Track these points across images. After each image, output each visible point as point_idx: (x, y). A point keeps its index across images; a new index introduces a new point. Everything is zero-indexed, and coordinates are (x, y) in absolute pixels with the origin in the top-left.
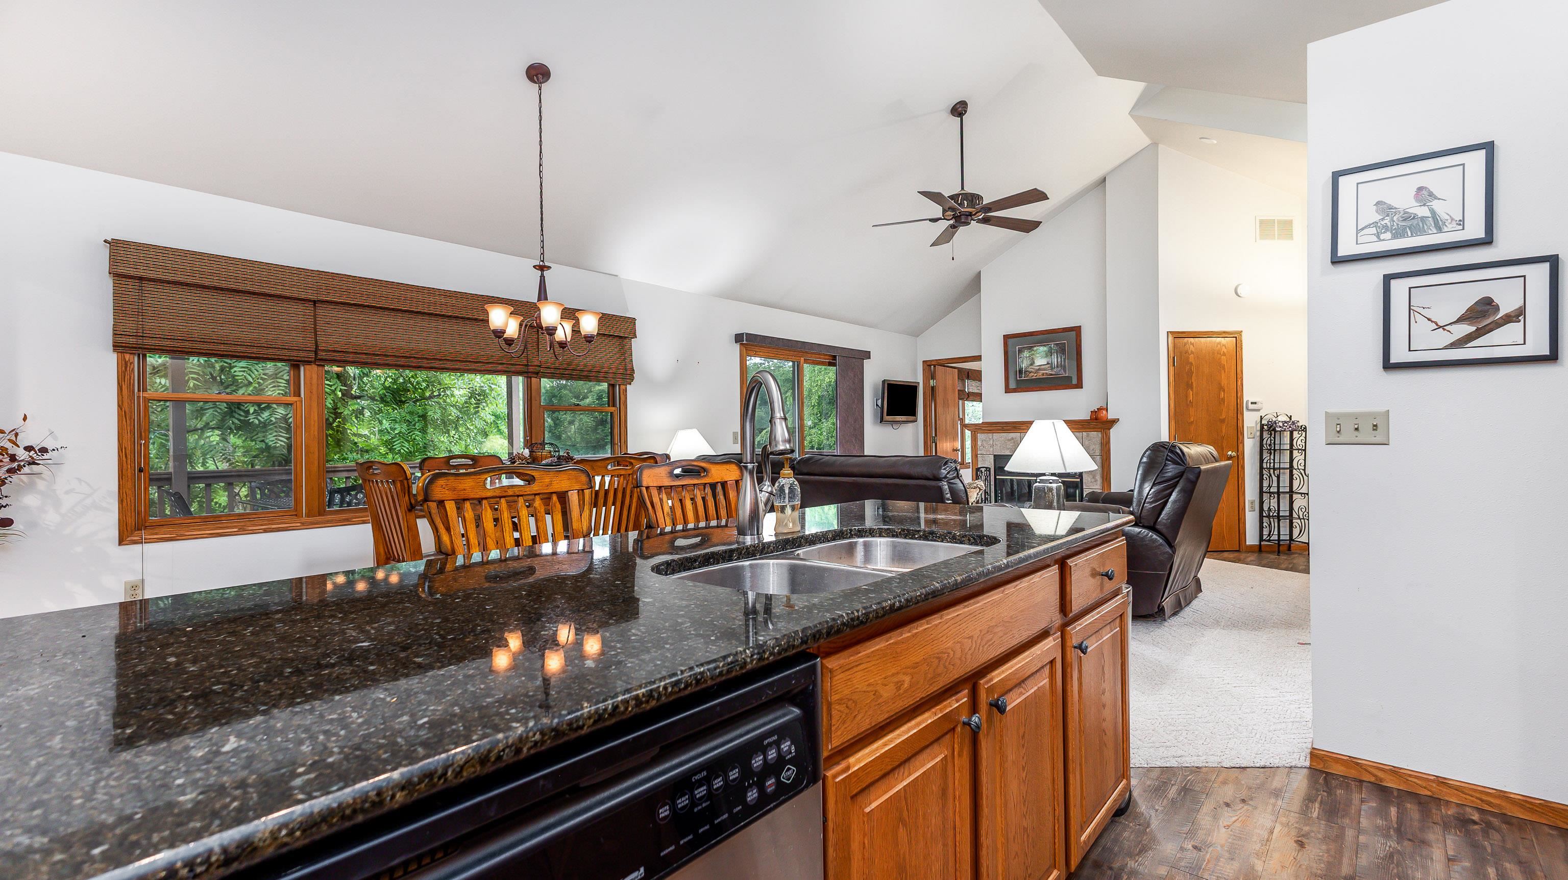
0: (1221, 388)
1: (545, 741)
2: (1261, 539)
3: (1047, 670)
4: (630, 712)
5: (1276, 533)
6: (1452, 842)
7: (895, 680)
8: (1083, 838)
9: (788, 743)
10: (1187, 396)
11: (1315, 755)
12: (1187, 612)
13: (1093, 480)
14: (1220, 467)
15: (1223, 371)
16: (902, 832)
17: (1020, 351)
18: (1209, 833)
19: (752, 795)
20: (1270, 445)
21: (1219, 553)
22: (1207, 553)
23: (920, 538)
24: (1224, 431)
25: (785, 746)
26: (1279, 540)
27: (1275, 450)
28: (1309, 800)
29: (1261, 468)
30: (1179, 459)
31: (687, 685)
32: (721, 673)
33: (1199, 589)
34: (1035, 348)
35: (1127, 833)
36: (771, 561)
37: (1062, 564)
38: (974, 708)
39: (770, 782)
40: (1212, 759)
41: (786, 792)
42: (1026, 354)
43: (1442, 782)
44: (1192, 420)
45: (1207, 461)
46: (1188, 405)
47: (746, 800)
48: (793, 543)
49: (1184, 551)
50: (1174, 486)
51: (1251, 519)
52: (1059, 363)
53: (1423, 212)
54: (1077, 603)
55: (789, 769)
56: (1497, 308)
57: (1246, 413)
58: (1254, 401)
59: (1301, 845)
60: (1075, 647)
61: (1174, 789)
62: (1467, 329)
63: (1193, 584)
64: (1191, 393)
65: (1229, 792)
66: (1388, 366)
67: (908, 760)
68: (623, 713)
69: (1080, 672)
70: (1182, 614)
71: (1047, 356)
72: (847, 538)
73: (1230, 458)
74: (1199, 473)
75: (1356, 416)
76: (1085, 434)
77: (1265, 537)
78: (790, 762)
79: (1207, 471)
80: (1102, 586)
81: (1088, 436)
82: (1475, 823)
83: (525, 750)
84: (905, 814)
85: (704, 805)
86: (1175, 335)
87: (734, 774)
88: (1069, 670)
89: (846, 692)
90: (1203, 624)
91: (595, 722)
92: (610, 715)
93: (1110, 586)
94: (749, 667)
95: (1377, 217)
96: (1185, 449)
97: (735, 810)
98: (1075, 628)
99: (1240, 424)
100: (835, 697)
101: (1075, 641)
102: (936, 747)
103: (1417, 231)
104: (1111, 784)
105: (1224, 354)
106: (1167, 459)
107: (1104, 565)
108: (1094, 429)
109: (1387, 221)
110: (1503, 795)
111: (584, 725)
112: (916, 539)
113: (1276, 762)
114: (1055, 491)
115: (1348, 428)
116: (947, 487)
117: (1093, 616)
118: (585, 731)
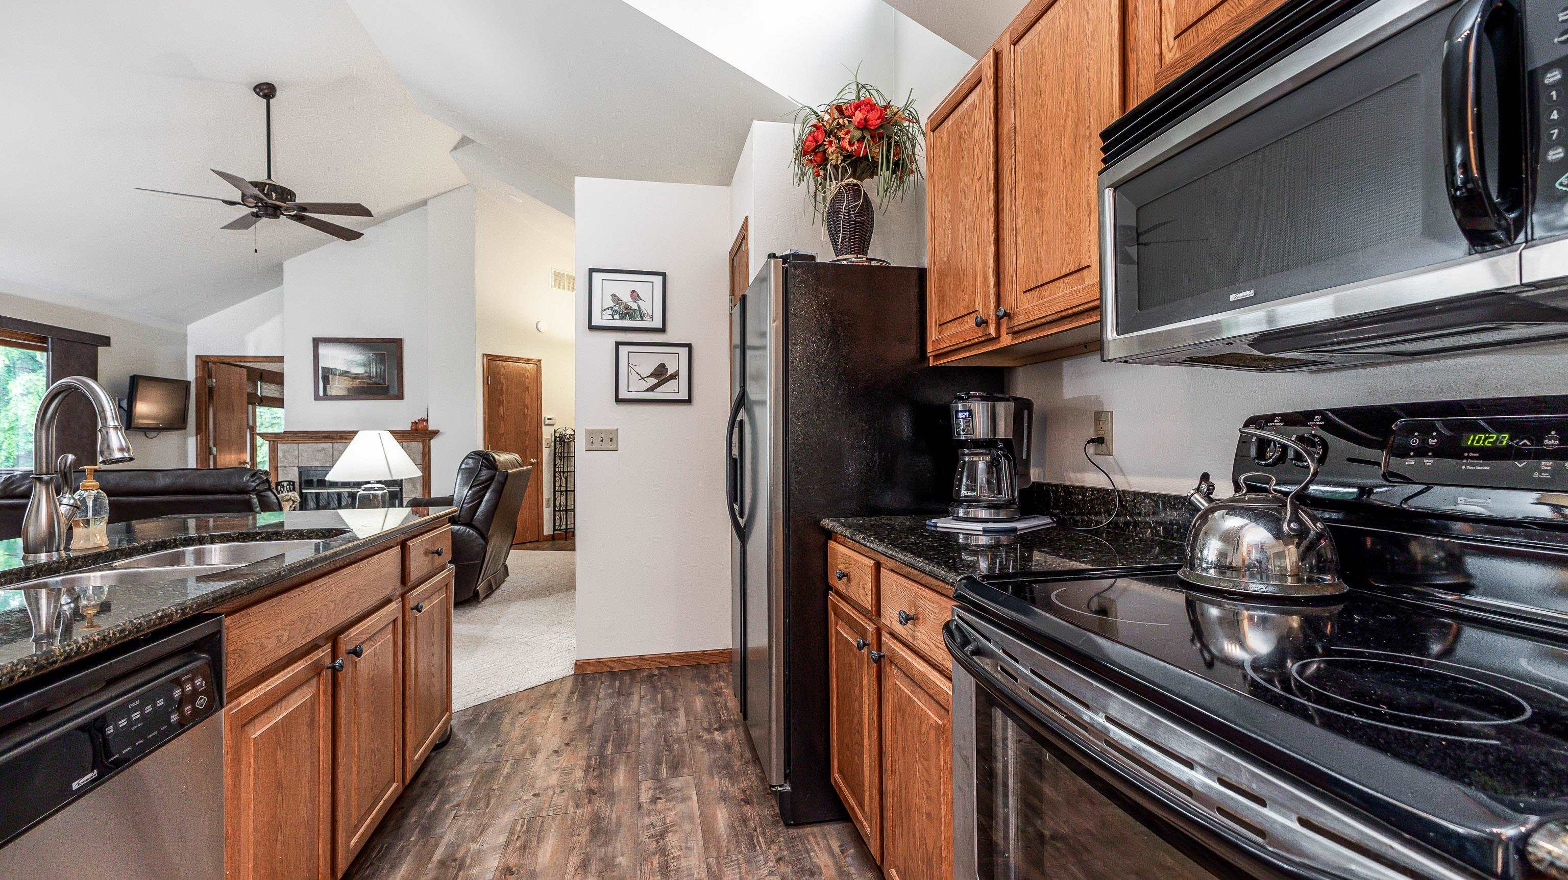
0: (526, 406)
1: (30, 672)
2: (554, 530)
3: (391, 626)
4: (90, 651)
5: (564, 523)
6: (643, 689)
7: (276, 634)
8: (416, 758)
9: (200, 679)
10: (498, 412)
11: (578, 665)
12: (497, 594)
13: (413, 486)
14: (523, 471)
15: (527, 392)
16: (280, 755)
18: (508, 734)
19: (175, 718)
20: (561, 453)
21: (522, 545)
22: (512, 546)
23: (262, 539)
24: (527, 442)
25: (198, 682)
26: (567, 529)
27: (564, 457)
28: (572, 692)
29: (555, 472)
30: (492, 464)
31: (130, 632)
32: (155, 625)
33: (506, 573)
35: (449, 754)
36: (92, 574)
37: (404, 546)
38: (334, 657)
39: (188, 708)
40: (512, 689)
41: (199, 716)
43: (642, 658)
44: (502, 431)
45: (514, 467)
46: (499, 420)
47: (170, 721)
48: (106, 557)
49: (495, 543)
50: (486, 489)
51: (547, 513)
52: (378, 372)
53: (634, 306)
54: (415, 573)
55: (202, 698)
56: (667, 370)
57: (544, 427)
58: (550, 417)
59: (565, 719)
60: (412, 609)
61: (485, 716)
62: (654, 381)
63: (502, 569)
64: (502, 408)
65: (522, 705)
66: (618, 400)
67: (285, 697)
68: (85, 652)
69: (416, 629)
70: (493, 596)
71: (364, 365)
72: (170, 548)
73: (532, 464)
74: (507, 475)
75: (601, 432)
76: (408, 444)
77: (557, 528)
78: (202, 693)
79: (513, 474)
80: (433, 562)
81: (411, 446)
82: (655, 675)
83: (16, 678)
84: (282, 739)
85: (139, 725)
86: (489, 358)
87: (160, 703)
88: (407, 627)
89: (239, 644)
90: (508, 600)
91: (66, 659)
92: (75, 653)
93: (439, 561)
94: (174, 619)
95: (612, 304)
96: (496, 457)
97: (163, 728)
98: (412, 594)
99: (539, 437)
100: (231, 648)
101: (413, 604)
102: (305, 687)
103: (632, 318)
104: (437, 715)
105: (528, 378)
106: (482, 465)
107: (434, 544)
108: (415, 439)
109: (617, 308)
110: (669, 656)
111: (57, 661)
112: (257, 540)
113: (553, 678)
114: (380, 498)
115: (597, 440)
116: (256, 500)
117: (426, 585)
118: (58, 665)
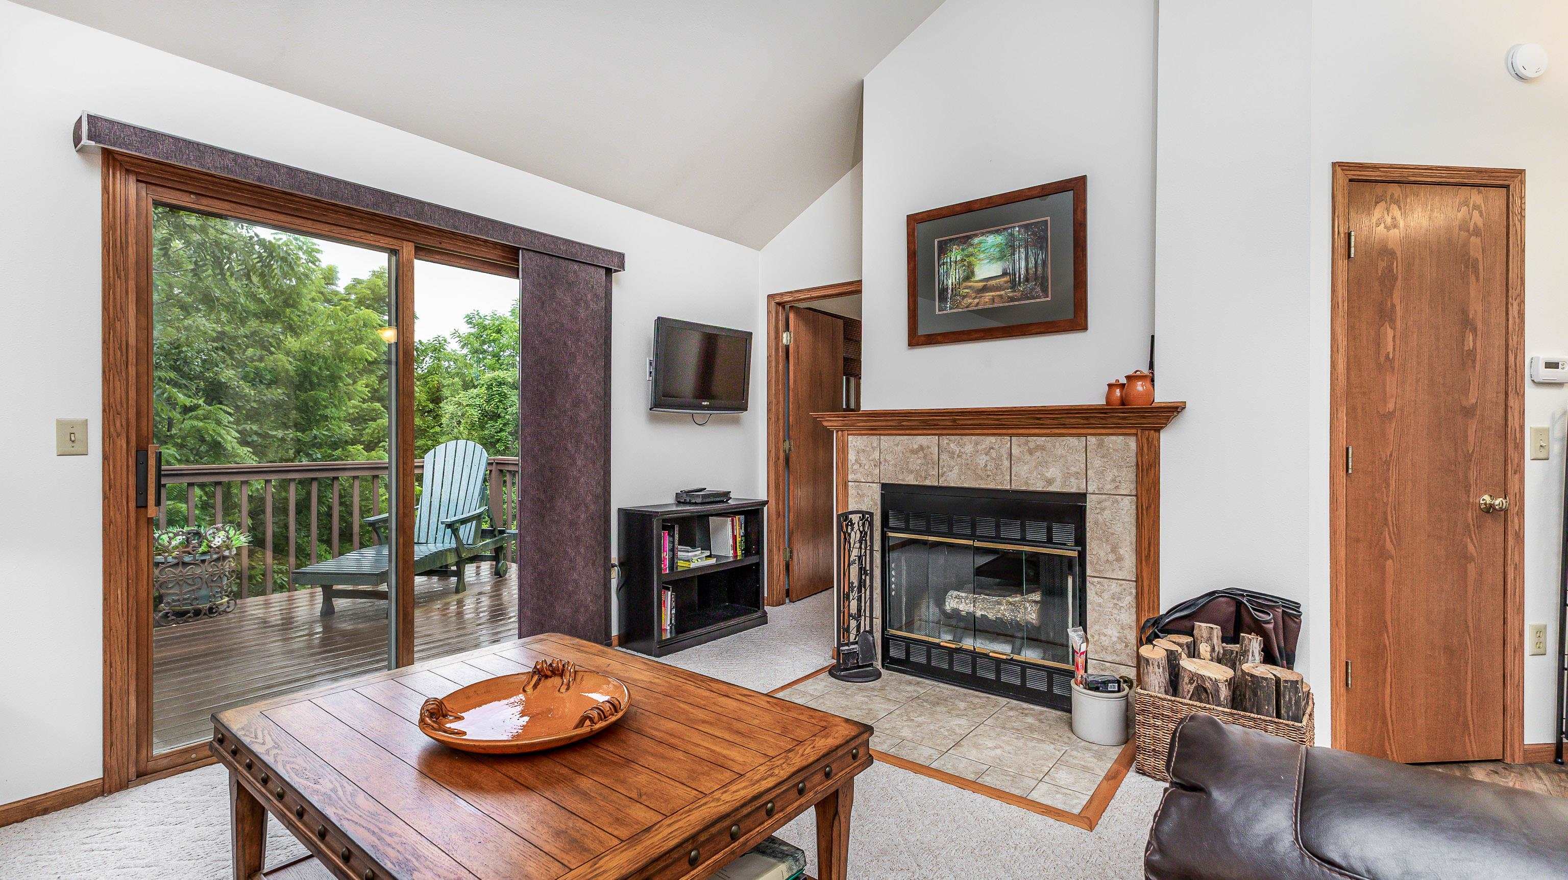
0: (1467, 324)
2: (1561, 729)
10: (1378, 343)
13: (1111, 557)
15: (1473, 278)
17: (943, 249)
24: (1471, 439)
34: (976, 240)
42: (955, 254)
44: (1391, 406)
46: (1380, 367)
51: (1537, 675)
52: (1031, 272)
57: (1530, 392)
58: (1553, 358)
64: (1390, 333)
71: (1002, 258)
73: (1487, 511)
76: (1092, 440)
81: (1100, 445)
86: (1352, 174)
99: (1513, 422)
105: (1477, 233)
108: (1118, 429)
